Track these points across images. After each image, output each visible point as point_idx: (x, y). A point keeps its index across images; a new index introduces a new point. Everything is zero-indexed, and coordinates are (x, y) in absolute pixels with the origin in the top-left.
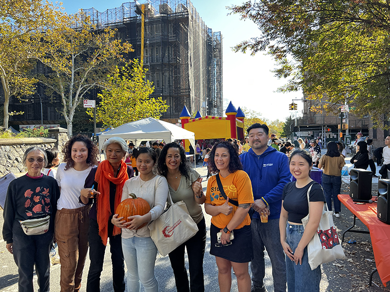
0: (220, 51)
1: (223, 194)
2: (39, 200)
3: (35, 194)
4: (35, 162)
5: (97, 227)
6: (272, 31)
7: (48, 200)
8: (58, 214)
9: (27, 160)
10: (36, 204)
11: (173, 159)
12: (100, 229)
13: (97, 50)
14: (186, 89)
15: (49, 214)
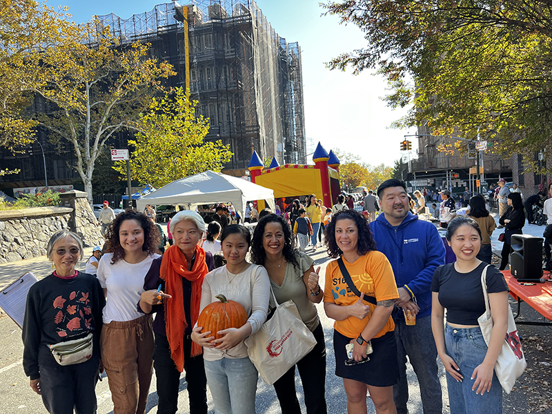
0: (299, 70)
1: (352, 287)
2: (75, 312)
3: (69, 303)
4: (67, 255)
5: (167, 346)
6: (383, 40)
7: (89, 310)
8: (105, 329)
9: (54, 252)
10: (71, 317)
11: (274, 239)
12: (172, 348)
13: (122, 76)
14: (253, 126)
15: (91, 331)
